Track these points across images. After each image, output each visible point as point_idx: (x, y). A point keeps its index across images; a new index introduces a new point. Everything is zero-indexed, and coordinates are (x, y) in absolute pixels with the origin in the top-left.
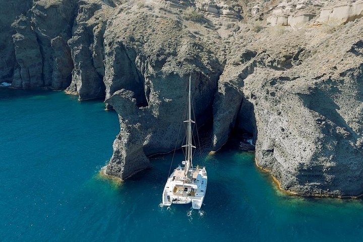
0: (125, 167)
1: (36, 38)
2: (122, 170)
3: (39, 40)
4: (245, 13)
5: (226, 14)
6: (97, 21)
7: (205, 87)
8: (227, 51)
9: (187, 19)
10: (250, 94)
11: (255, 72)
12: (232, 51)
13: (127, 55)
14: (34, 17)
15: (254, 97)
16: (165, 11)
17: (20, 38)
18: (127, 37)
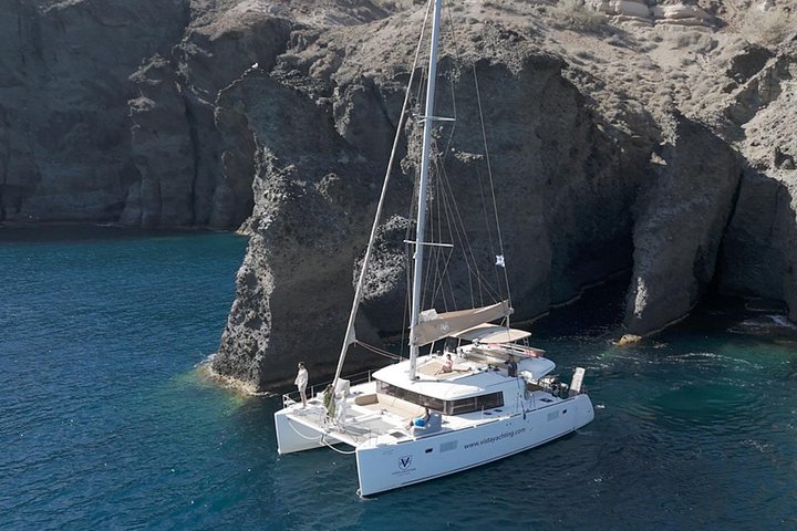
0: (271, 337)
1: (183, 110)
2: (262, 348)
3: (190, 112)
4: (732, 13)
5: (673, 17)
6: (323, 50)
7: (607, 172)
8: (677, 96)
9: (559, 28)
10: (772, 157)
11: (783, 95)
12: (694, 95)
13: (385, 112)
14: (184, 62)
15: (786, 162)
16: (499, 8)
17: (146, 105)
18: (388, 68)
